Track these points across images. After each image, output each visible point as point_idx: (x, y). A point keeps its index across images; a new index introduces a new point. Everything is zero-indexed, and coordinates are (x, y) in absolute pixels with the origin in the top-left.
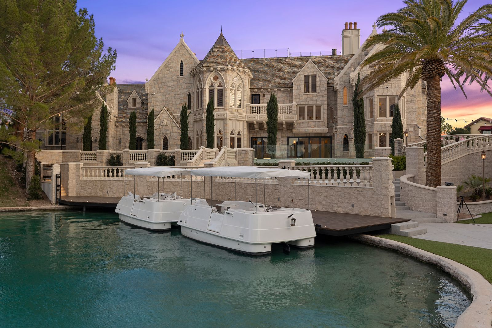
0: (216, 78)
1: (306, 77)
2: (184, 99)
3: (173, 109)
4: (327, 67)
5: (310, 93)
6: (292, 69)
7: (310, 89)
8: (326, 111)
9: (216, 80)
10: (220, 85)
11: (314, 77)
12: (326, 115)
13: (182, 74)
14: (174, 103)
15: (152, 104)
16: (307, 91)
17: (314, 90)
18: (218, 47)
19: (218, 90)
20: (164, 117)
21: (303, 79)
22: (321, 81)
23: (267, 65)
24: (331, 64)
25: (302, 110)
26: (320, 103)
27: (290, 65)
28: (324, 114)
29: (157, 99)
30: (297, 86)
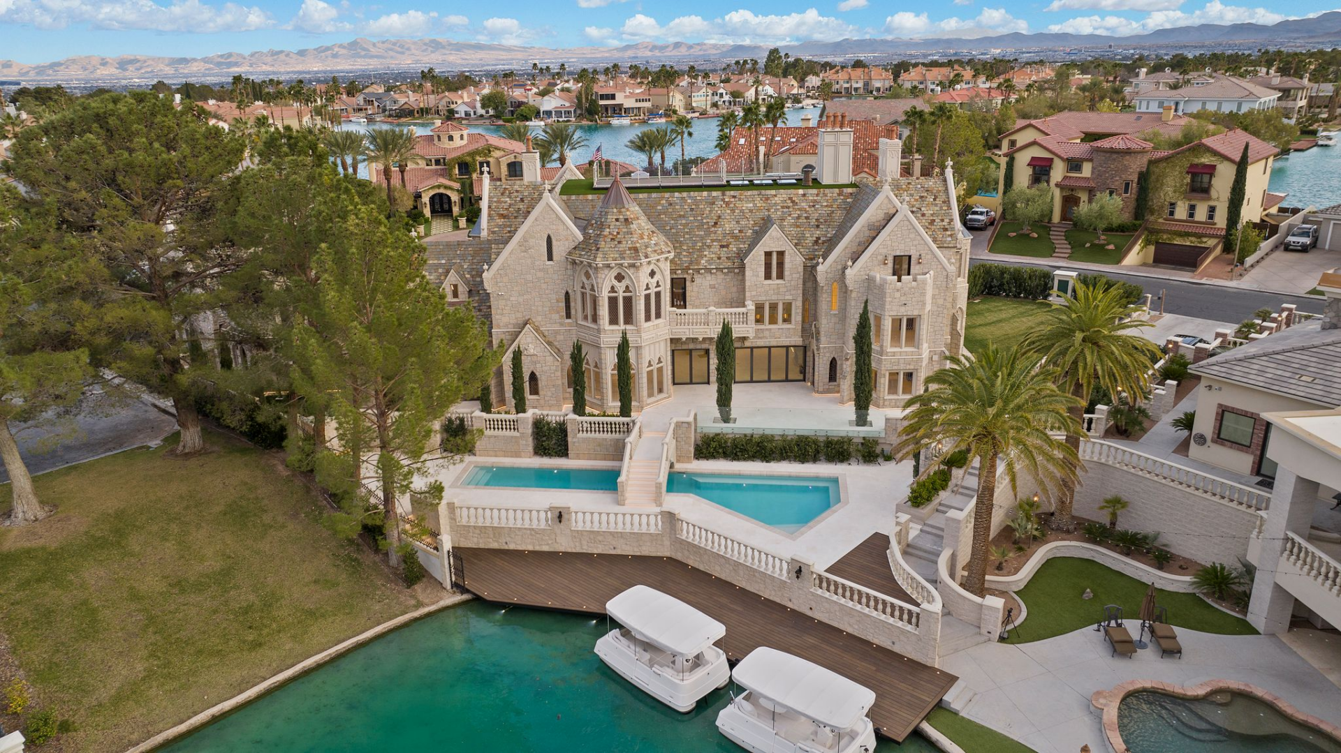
0: (619, 278)
1: (768, 255)
2: (558, 301)
3: (539, 318)
4: (798, 218)
5: (775, 282)
6: (738, 222)
7: (774, 274)
8: (800, 311)
9: (620, 281)
10: (627, 289)
11: (781, 254)
12: (799, 318)
13: (550, 258)
14: (540, 309)
15: (499, 311)
16: (768, 276)
17: (780, 275)
18: (615, 210)
19: (625, 298)
20: (529, 340)
21: (763, 258)
22: (794, 262)
23: (692, 210)
24: (806, 212)
25: (759, 308)
26: (790, 297)
27: (733, 211)
28: (797, 316)
29: (509, 303)
30: (752, 270)
